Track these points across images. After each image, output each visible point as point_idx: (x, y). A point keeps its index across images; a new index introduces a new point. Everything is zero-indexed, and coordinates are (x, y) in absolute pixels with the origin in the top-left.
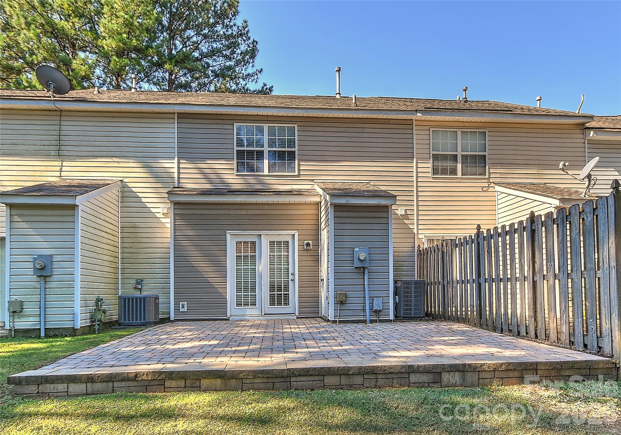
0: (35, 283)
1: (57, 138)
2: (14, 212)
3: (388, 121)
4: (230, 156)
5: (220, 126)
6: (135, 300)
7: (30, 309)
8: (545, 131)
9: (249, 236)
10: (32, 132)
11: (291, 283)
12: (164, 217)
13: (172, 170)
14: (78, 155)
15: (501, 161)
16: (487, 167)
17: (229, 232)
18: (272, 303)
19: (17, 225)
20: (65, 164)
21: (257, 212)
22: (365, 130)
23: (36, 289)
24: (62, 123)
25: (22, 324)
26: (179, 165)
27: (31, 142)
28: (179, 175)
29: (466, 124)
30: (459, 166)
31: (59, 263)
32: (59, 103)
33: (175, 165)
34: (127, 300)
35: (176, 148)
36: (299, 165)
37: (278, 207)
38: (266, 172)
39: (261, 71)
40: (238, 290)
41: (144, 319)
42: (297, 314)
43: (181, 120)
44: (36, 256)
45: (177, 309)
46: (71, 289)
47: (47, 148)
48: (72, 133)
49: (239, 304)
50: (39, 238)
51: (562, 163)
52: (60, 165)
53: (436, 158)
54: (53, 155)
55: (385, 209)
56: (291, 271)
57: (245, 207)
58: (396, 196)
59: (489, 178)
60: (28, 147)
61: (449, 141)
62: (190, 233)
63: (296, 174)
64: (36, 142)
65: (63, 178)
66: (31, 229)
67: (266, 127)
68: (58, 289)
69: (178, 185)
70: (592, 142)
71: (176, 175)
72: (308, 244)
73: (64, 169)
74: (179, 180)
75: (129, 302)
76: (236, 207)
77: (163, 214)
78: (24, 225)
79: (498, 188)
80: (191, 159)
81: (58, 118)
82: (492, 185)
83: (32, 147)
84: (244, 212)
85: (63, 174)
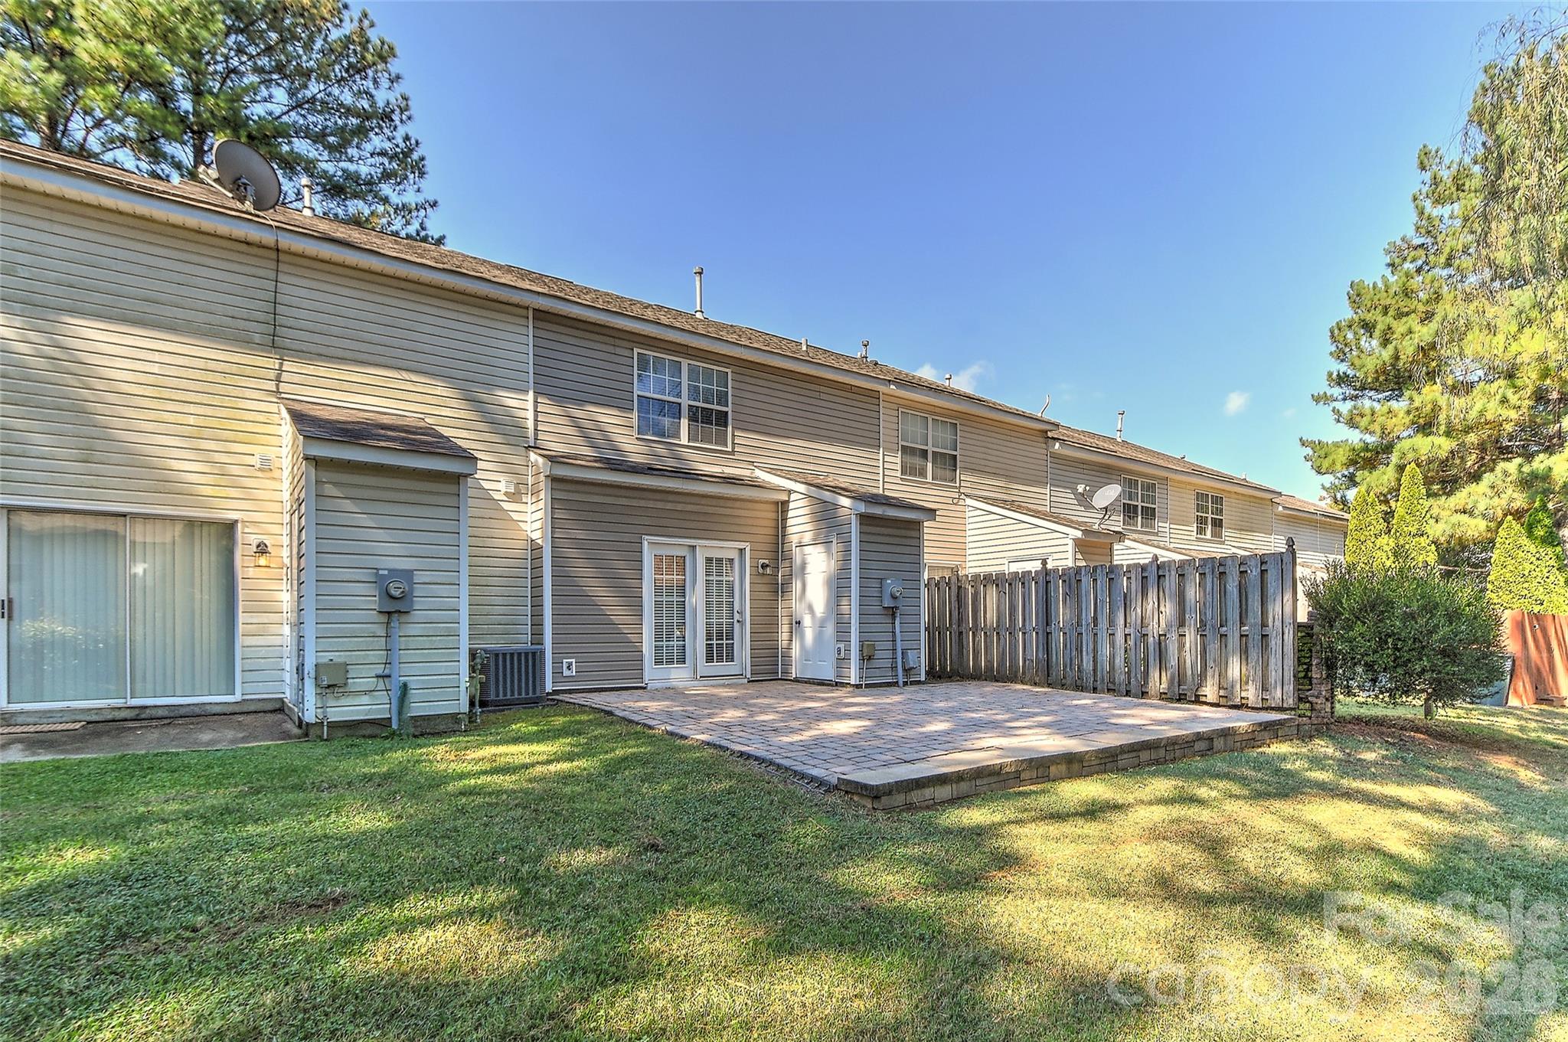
0: (376, 625)
1: (270, 307)
2: (325, 476)
3: (850, 389)
4: (627, 404)
5: (611, 349)
6: (523, 658)
7: (362, 679)
8: (1013, 434)
9: (675, 547)
10: (199, 282)
11: (737, 626)
12: (507, 499)
13: (522, 414)
14: (321, 353)
15: (973, 467)
16: (958, 471)
17: (646, 537)
18: (709, 659)
19: (329, 504)
20: (287, 366)
21: (690, 508)
22: (823, 396)
23: (376, 639)
24: (282, 277)
25: (344, 710)
26: (536, 407)
27: (200, 304)
28: (536, 426)
29: (937, 410)
30: (930, 465)
31: (426, 586)
32: (287, 235)
33: (530, 406)
34: (508, 657)
35: (531, 374)
36: (733, 435)
37: (721, 502)
38: (684, 440)
39: (434, 204)
40: (658, 637)
41: (534, 692)
42: (749, 676)
43: (540, 324)
44: (386, 572)
45: (557, 673)
46: (451, 638)
47: (241, 324)
48: (305, 304)
49: (658, 662)
50: (381, 535)
51: (1083, 486)
52: (277, 368)
53: (905, 449)
54: (257, 342)
55: (916, 525)
56: (737, 607)
57: (671, 497)
58: (935, 510)
59: (960, 486)
60: (190, 315)
61: (919, 430)
62: (581, 534)
63: (729, 449)
64: (213, 307)
65: (283, 395)
66: (365, 516)
67: (685, 363)
68: (425, 638)
69: (535, 443)
70: (1055, 456)
71: (530, 424)
72: (764, 566)
73: (285, 377)
74: (536, 435)
75: (519, 660)
76: (658, 496)
77: (506, 494)
78: (348, 505)
79: (969, 501)
80: (559, 399)
81: (273, 265)
82: (963, 496)
83: (202, 317)
84: (669, 506)
85: (283, 387)
